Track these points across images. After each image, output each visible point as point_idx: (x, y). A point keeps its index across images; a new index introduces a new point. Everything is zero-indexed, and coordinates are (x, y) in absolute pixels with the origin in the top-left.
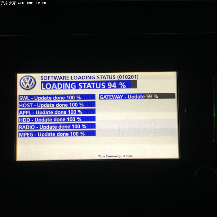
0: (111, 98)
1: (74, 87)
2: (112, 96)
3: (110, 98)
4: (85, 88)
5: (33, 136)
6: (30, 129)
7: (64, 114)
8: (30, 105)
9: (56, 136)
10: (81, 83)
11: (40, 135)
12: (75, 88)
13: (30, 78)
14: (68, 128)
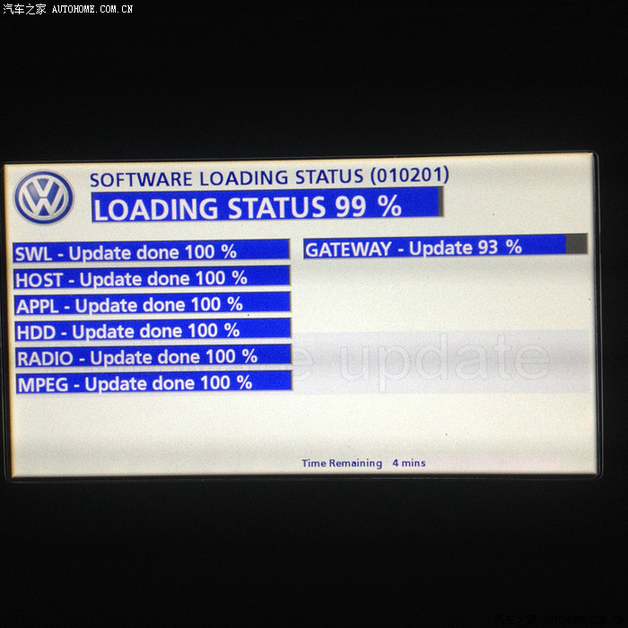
0: (346, 252)
1: (211, 213)
2: (350, 246)
3: (343, 254)
4: (251, 216)
5: (66, 389)
6: (57, 364)
7: (176, 311)
8: (54, 278)
9: (150, 388)
10: (238, 200)
11: (91, 386)
12: (215, 216)
13: (52, 180)
14: (191, 363)
